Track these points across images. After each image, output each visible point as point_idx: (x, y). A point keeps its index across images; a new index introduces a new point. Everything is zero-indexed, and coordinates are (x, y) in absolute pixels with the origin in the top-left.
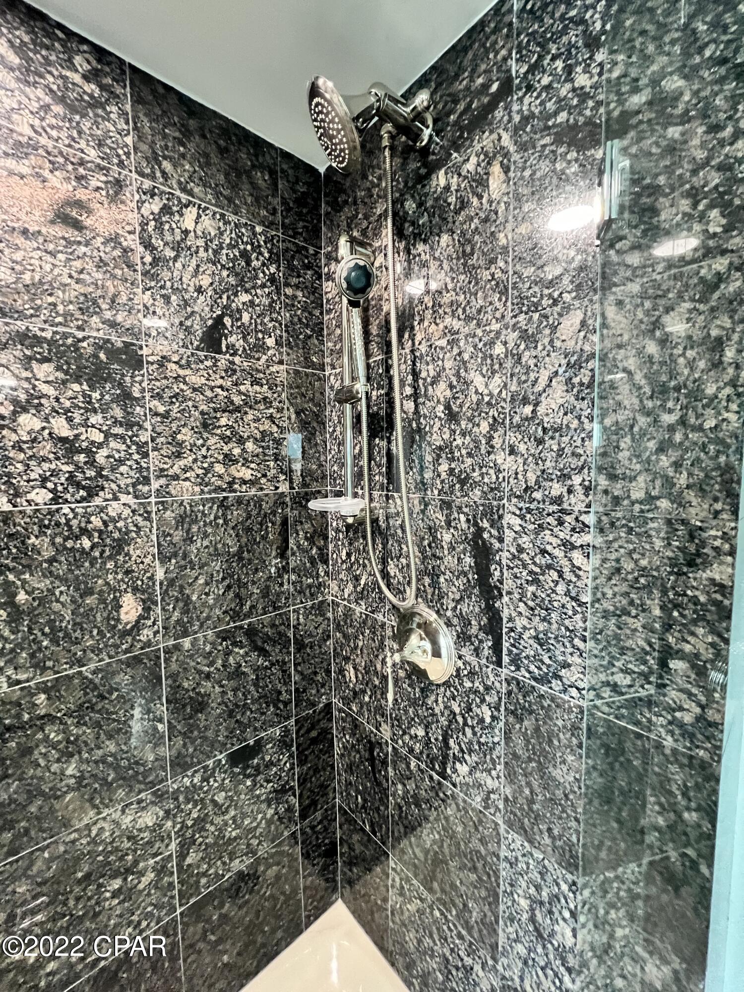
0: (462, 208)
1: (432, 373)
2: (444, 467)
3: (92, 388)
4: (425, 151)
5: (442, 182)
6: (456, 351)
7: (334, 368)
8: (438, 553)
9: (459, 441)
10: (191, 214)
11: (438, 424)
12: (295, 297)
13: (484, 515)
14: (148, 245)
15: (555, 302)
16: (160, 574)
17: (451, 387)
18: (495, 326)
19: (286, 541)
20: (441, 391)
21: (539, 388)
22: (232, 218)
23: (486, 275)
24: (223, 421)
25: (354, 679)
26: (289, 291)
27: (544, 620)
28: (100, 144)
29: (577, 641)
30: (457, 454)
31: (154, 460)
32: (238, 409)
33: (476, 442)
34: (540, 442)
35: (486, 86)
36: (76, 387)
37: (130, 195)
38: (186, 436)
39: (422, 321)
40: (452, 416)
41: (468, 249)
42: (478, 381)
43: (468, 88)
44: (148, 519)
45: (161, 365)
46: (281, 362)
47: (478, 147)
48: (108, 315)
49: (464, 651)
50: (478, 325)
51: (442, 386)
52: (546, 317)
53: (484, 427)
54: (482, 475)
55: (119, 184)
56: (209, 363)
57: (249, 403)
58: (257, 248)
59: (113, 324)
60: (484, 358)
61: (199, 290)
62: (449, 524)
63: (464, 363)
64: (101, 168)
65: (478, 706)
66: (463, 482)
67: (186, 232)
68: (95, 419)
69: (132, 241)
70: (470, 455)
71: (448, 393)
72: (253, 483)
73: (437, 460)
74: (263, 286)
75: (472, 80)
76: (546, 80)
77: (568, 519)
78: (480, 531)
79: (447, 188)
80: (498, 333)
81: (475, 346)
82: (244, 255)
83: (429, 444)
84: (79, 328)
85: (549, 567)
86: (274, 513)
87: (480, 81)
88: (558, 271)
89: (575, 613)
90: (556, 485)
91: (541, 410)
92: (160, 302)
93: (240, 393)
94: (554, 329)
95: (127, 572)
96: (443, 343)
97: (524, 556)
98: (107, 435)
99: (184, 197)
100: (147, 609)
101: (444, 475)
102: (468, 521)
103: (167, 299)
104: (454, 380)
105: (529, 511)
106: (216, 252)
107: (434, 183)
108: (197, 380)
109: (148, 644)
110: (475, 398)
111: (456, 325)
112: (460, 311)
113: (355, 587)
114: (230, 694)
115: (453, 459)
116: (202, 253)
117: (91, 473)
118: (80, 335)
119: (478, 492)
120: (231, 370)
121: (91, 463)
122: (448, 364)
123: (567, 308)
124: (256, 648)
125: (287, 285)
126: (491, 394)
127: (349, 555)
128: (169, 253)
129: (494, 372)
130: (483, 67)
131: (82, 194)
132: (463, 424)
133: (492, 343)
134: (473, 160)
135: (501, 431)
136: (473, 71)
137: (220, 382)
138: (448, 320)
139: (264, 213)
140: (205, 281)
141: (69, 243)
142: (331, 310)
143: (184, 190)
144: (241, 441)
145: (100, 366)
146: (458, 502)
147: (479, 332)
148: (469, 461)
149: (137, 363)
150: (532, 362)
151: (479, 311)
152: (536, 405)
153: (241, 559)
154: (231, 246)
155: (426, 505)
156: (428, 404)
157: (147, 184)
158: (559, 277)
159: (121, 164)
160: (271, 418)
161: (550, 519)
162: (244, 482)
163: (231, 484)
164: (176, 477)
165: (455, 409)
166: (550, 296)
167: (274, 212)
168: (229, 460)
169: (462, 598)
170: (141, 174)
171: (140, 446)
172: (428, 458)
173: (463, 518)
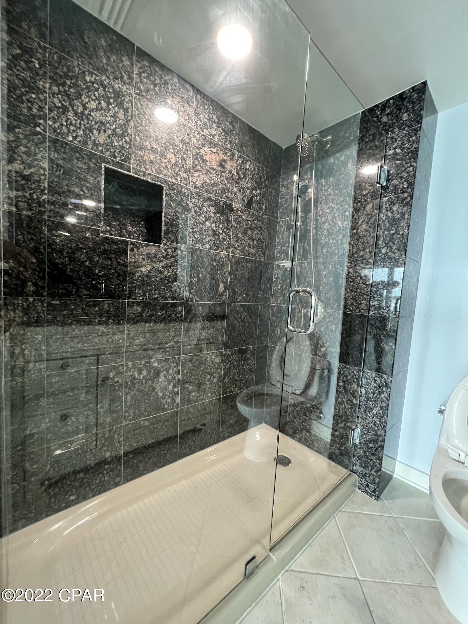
0: (338, 170)
1: (323, 220)
2: (325, 250)
3: (221, 216)
4: (327, 151)
5: (332, 161)
6: (332, 214)
7: (282, 218)
8: (321, 279)
9: (331, 242)
10: (248, 163)
11: (324, 237)
12: (272, 192)
13: (338, 264)
14: (238, 174)
15: (365, 201)
16: (229, 279)
17: (330, 224)
18: (347, 207)
19: (261, 279)
20: (326, 226)
21: (359, 225)
22: (258, 165)
23: (345, 191)
24: (249, 232)
25: (279, 333)
26: (270, 190)
27: (355, 292)
28: (231, 143)
29: (365, 296)
30: (330, 246)
31: (232, 242)
32: (253, 229)
33: (337, 241)
34: (358, 240)
35: (349, 137)
36: (218, 215)
37: (236, 158)
38: (240, 235)
39: (321, 204)
40: (329, 234)
41: (339, 183)
42: (340, 223)
43: (343, 136)
44: (228, 260)
45: (237, 212)
46: (266, 215)
47: (345, 153)
48: (227, 194)
49: (327, 309)
50: (341, 206)
51: (327, 224)
52: (362, 205)
53: (341, 237)
54: (338, 252)
55: (233, 155)
56: (248, 212)
57: (256, 227)
58: (263, 175)
59: (227, 197)
60: (342, 216)
61: (248, 188)
62: (325, 269)
63: (335, 217)
64: (230, 150)
65: (331, 326)
66: (331, 254)
67: (246, 169)
68: (221, 226)
69: (234, 172)
70: (334, 246)
71: (329, 227)
72: (254, 255)
73: (322, 249)
74: (264, 188)
75: (345, 134)
76: (367, 140)
77: (365, 261)
78: (336, 269)
79: (334, 163)
80: (347, 209)
81: (339, 212)
82: (260, 177)
83: (320, 243)
84: (221, 198)
85: (358, 276)
86: (259, 267)
87: (347, 135)
88: (367, 192)
89: (365, 288)
90: (362, 252)
91: (359, 231)
92: (238, 191)
93: (254, 224)
94: (364, 208)
95: (222, 276)
96: (328, 211)
97: (350, 274)
98: (223, 231)
99: (247, 158)
100: (225, 289)
101: (325, 253)
102: (332, 267)
103: (240, 190)
104: (331, 222)
105: (353, 261)
106: (253, 176)
107: (329, 161)
108: (244, 217)
109: (224, 301)
110: (338, 228)
111: (333, 205)
112: (335, 201)
113: (283, 298)
114: (241, 327)
115: (329, 247)
116: (250, 176)
117: (218, 242)
118: (221, 199)
119: (336, 257)
120: (253, 216)
121: (218, 238)
122: (329, 218)
123: (369, 203)
124: (249, 314)
125: (270, 188)
126: (343, 227)
127: (282, 287)
128: (242, 176)
129: (345, 220)
130: (349, 131)
131: (226, 158)
132: (333, 236)
133: (345, 211)
134: (343, 157)
135: (346, 238)
136: (345, 131)
137: (250, 219)
138: (331, 204)
139: (266, 163)
140: (249, 185)
141: (221, 172)
142: (282, 198)
143: (248, 156)
144: (253, 240)
145: (224, 210)
146: (329, 261)
147: (341, 208)
148: (334, 248)
149: (231, 210)
150: (357, 217)
151: (341, 202)
152: (358, 229)
153: (249, 281)
154: (257, 174)
155: (317, 264)
156: (321, 230)
157: (240, 154)
158: (367, 194)
159: (234, 149)
160: (261, 234)
161: (359, 262)
162: (252, 254)
163: (249, 254)
164: (236, 248)
165: (330, 231)
166: (364, 199)
167: (269, 163)
168: (249, 246)
169: (328, 292)
170: (238, 151)
171: (230, 236)
172: (319, 248)
173: (330, 266)
